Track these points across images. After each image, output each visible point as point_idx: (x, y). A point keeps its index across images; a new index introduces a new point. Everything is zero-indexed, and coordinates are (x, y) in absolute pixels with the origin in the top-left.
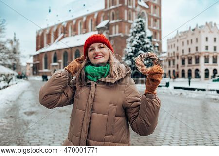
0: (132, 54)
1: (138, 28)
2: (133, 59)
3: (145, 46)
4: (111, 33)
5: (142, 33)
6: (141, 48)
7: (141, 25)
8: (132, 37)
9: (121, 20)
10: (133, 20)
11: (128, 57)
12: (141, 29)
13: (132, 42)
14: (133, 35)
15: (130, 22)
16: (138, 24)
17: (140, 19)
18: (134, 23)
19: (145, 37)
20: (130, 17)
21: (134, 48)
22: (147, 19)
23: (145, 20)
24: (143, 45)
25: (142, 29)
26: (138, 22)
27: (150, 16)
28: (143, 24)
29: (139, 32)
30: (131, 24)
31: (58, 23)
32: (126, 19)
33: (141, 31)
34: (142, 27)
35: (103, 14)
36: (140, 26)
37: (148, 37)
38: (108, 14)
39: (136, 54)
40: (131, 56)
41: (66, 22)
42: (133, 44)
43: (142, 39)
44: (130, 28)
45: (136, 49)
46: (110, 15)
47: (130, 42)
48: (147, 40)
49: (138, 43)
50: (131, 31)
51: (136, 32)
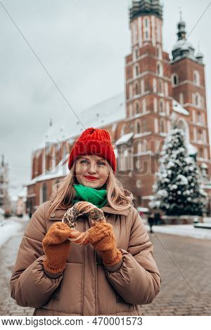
0: (167, 180)
1: (175, 143)
2: (169, 188)
3: (186, 169)
4: (136, 151)
5: (181, 150)
6: (180, 171)
7: (179, 138)
8: (167, 156)
9: (149, 133)
10: (167, 132)
11: (162, 185)
12: (179, 144)
13: (167, 162)
14: (167, 153)
15: (162, 134)
16: (174, 138)
17: (177, 131)
18: (169, 136)
19: (186, 155)
20: (162, 129)
21: (170, 172)
22: (187, 130)
23: (185, 131)
24: (184, 166)
25: (181, 144)
26: (174, 135)
27: (191, 126)
28: (182, 137)
29: (177, 149)
30: (164, 138)
31: (62, 140)
32: (156, 130)
33: (179, 146)
34: (180, 141)
35: (124, 126)
36: (177, 141)
37: (191, 156)
38: (132, 126)
39: (174, 181)
40: (166, 184)
41: (72, 138)
42: (169, 166)
43: (181, 158)
44: (163, 143)
45: (174, 172)
46: (134, 127)
47: (164, 163)
48: (188, 160)
49: (175, 164)
50: (165, 147)
51: (172, 149)
